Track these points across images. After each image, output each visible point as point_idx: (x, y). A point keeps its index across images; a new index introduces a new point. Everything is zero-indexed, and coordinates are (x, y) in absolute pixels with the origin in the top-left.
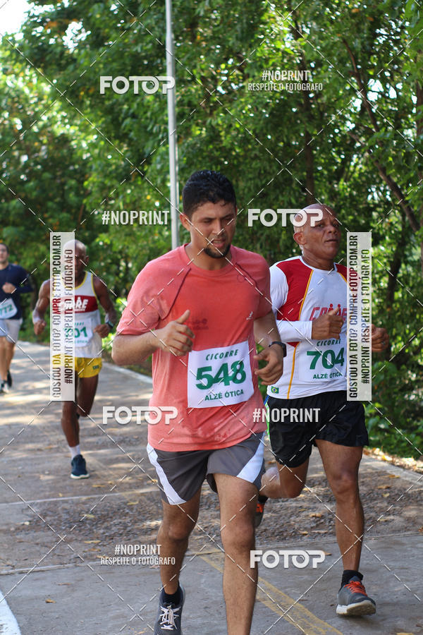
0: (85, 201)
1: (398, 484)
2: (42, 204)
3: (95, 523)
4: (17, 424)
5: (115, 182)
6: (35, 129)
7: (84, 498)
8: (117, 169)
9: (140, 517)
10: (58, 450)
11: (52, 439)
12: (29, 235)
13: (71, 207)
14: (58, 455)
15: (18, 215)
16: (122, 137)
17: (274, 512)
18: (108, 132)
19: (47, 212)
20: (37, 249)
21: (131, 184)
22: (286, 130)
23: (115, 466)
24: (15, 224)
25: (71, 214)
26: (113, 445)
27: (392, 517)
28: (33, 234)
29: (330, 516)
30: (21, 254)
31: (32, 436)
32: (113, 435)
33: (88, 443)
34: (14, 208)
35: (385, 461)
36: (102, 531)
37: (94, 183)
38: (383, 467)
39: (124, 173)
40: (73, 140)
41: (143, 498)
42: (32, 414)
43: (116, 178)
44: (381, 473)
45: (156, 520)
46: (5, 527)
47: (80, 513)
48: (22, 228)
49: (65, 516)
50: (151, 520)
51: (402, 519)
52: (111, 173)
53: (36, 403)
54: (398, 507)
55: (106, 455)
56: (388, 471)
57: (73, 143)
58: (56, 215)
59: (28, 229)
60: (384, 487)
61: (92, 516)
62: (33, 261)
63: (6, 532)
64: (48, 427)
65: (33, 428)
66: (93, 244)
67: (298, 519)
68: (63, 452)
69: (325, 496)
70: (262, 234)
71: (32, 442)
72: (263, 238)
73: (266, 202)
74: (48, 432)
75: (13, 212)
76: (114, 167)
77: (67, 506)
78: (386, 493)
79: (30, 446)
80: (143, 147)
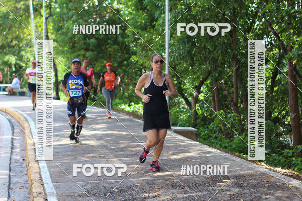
0: (125, 40)
1: (273, 180)
2: (106, 41)
3: (118, 194)
4: (85, 144)
5: (140, 30)
6: (104, 5)
7: (114, 181)
8: (141, 24)
9: (141, 192)
10: (104, 157)
11: (101, 152)
12: (98, 56)
13: (120, 43)
14: (104, 160)
15: (95, 46)
16: (144, 9)
17: (209, 192)
18: (137, 6)
19: (107, 45)
20: (102, 63)
21: (147, 31)
22: (224, 6)
23: (131, 166)
24: (92, 51)
25: (119, 46)
26: (131, 156)
27: (269, 196)
28: (100, 55)
29: (238, 195)
30: (95, 65)
31: (92, 150)
32: (132, 151)
33: (119, 154)
34: (92, 42)
35: (267, 168)
36: (121, 198)
37: (130, 31)
38: (266, 171)
39: (144, 26)
40: (121, 11)
41: (143, 182)
42: (93, 140)
43: (141, 28)
44: (264, 174)
45: (149, 193)
46: (72, 194)
47: (111, 188)
48: (96, 52)
49: (103, 190)
50: (146, 193)
51: (274, 198)
52: (138, 26)
53: (96, 134)
54: (272, 192)
55: (127, 161)
56: (268, 173)
57: (121, 12)
58: (112, 47)
59: (98, 53)
60: (265, 181)
61: (117, 190)
62: (100, 68)
63: (72, 197)
64: (100, 146)
65: (93, 146)
66: (129, 61)
67: (221, 196)
68: (106, 159)
69: (235, 185)
70: (210, 57)
71: (92, 153)
72: (210, 59)
73: (212, 41)
74: (99, 148)
75: (91, 45)
76: (139, 23)
77: (105, 185)
78: (266, 184)
79: (91, 155)
80: (154, 14)
